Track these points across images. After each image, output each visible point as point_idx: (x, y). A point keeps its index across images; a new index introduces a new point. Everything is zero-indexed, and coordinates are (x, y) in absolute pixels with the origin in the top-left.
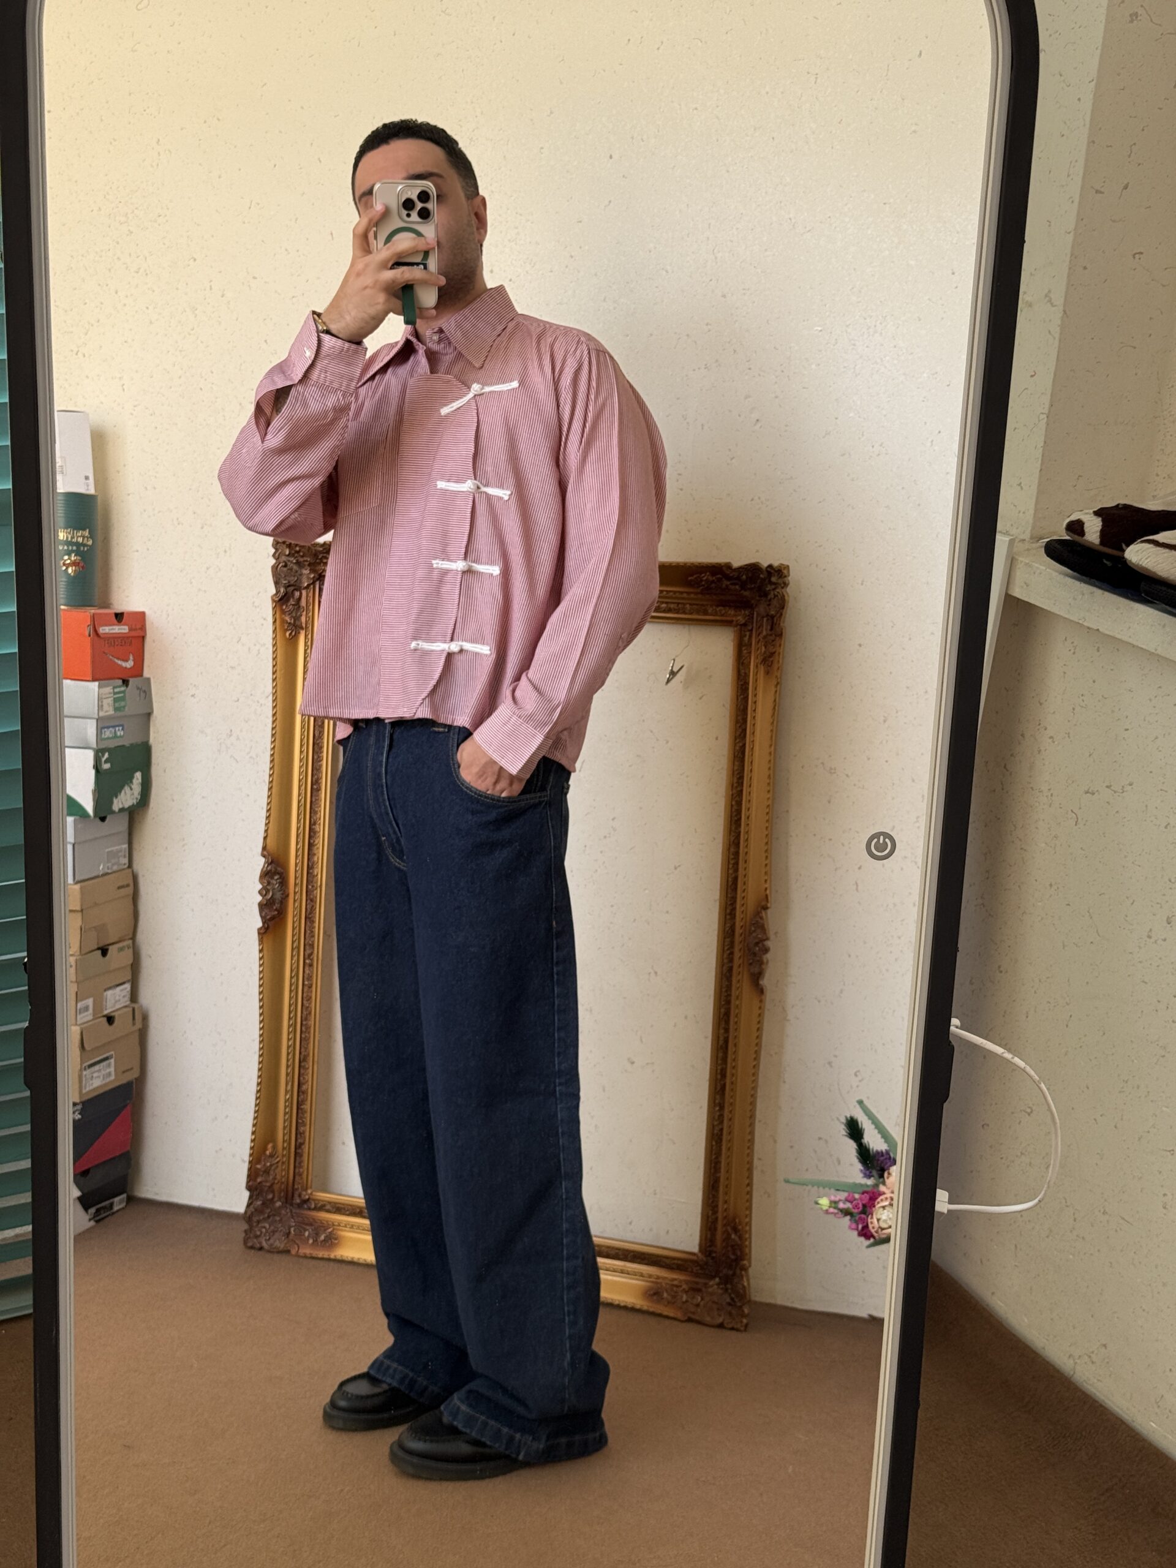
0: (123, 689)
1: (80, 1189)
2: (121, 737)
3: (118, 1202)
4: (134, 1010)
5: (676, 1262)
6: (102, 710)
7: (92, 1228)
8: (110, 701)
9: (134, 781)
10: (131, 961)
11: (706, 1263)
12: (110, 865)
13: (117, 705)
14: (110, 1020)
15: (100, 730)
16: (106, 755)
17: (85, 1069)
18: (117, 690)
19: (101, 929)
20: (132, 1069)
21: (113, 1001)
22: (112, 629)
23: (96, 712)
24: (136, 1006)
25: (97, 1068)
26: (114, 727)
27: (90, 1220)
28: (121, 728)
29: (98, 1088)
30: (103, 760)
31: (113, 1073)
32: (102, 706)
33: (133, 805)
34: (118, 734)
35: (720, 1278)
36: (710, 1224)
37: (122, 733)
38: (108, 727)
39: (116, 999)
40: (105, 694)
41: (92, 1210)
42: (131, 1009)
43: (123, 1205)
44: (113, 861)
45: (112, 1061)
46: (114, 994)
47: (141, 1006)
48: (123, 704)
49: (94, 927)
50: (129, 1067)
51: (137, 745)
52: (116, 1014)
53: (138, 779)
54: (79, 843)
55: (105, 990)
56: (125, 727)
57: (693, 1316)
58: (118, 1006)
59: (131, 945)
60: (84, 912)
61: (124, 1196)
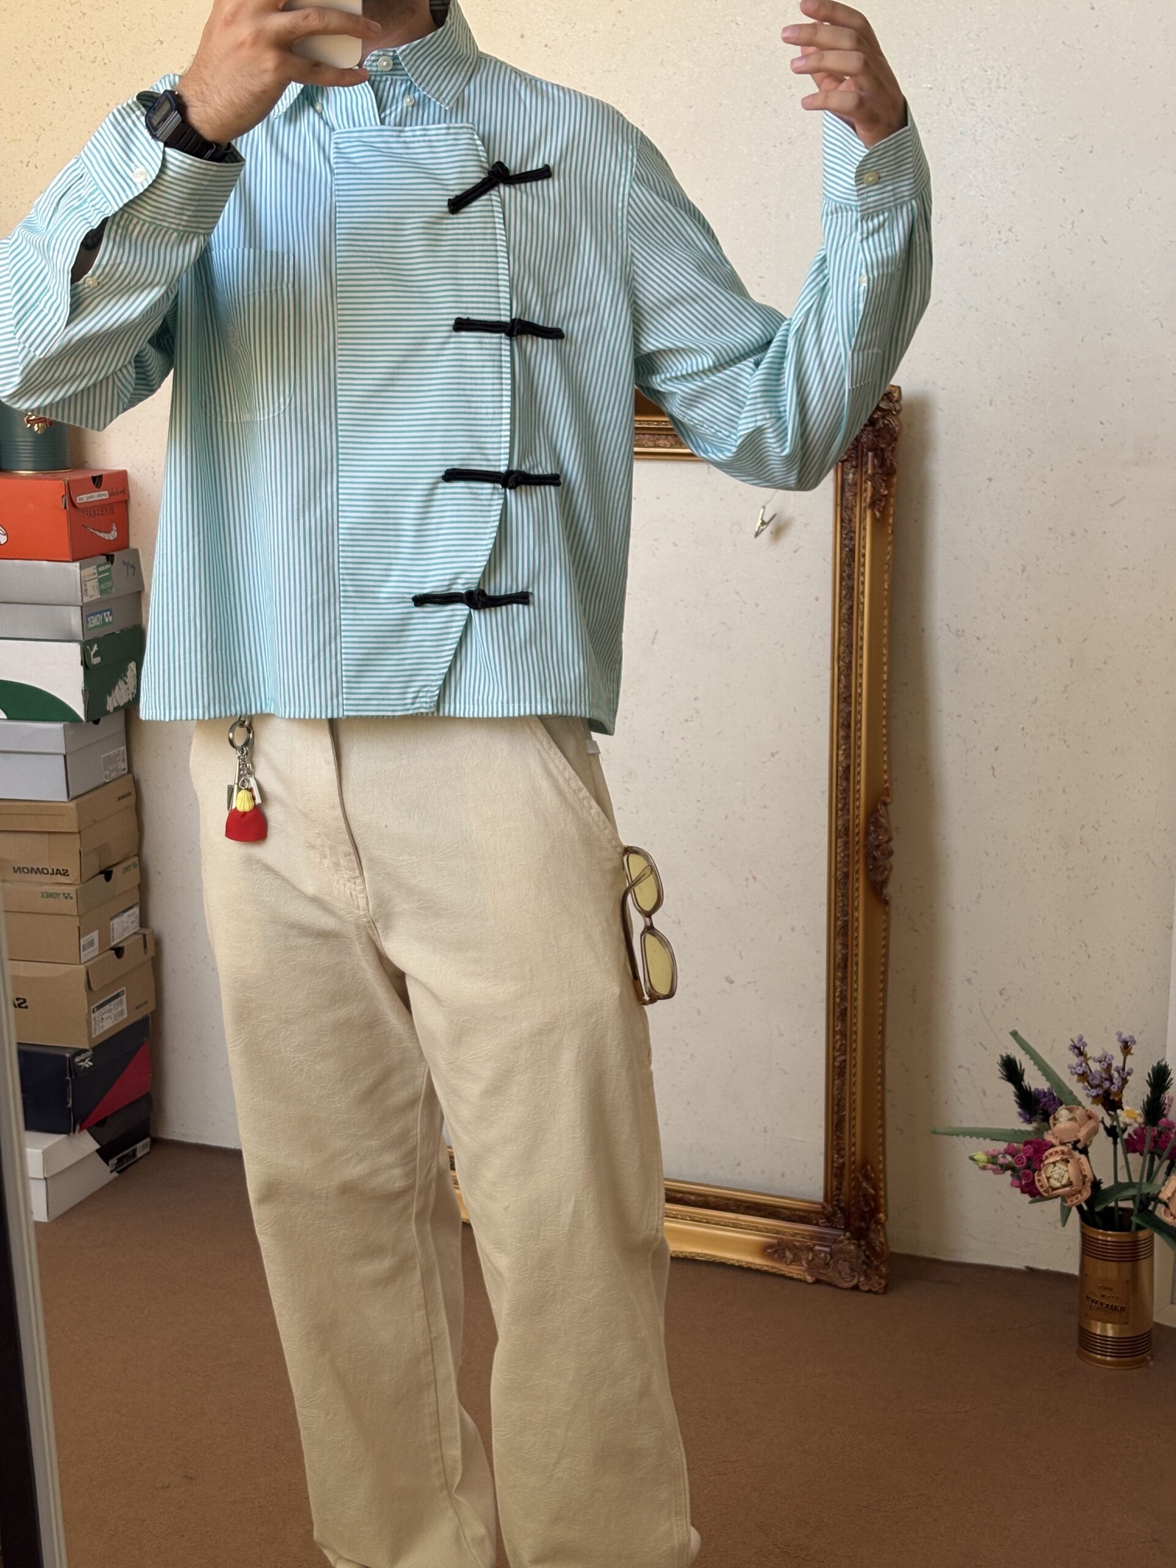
0: (107, 567)
1: (98, 1142)
2: (109, 623)
3: (142, 1148)
4: (144, 936)
5: (797, 1213)
6: (86, 594)
7: (114, 1181)
8: (95, 583)
9: (128, 673)
10: (138, 881)
11: (834, 1214)
12: (107, 773)
13: (103, 586)
14: (119, 951)
15: (84, 619)
16: (95, 648)
17: (93, 1009)
18: (101, 569)
19: (103, 849)
20: (146, 1003)
21: (120, 930)
22: (91, 497)
23: (79, 597)
24: (146, 931)
25: (107, 1007)
26: (100, 613)
27: (111, 1172)
28: (108, 613)
29: (108, 1030)
30: (90, 653)
31: (127, 1012)
32: (85, 589)
33: (129, 701)
34: (107, 621)
35: (851, 1232)
36: (835, 1170)
37: (111, 618)
38: (94, 614)
39: (124, 926)
40: (88, 575)
41: (114, 1161)
43: (147, 1150)
44: (111, 768)
45: (124, 997)
46: (121, 921)
47: (153, 932)
48: (109, 584)
49: (95, 849)
50: (145, 1000)
51: (129, 631)
52: (124, 944)
53: (132, 671)
54: (69, 751)
55: (111, 919)
56: (114, 611)
57: (821, 1278)
58: (125, 936)
59: (137, 863)
60: (82, 832)
61: (149, 1140)
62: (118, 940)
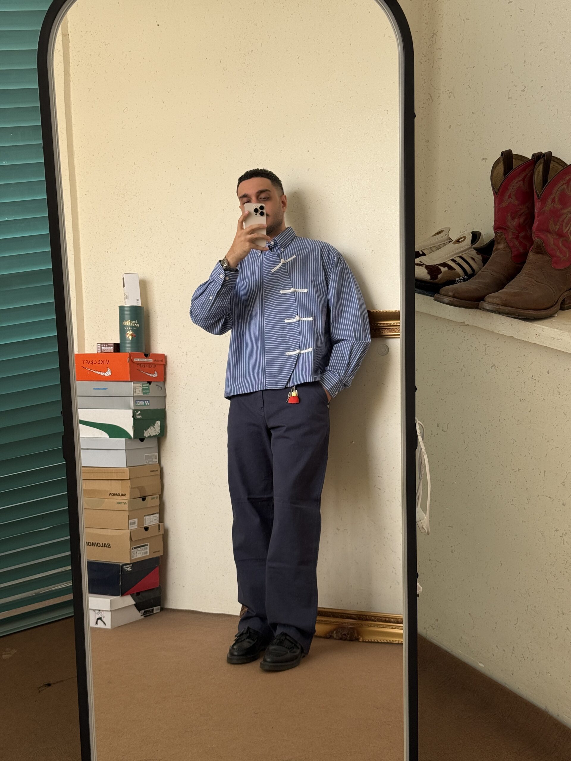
0: (148, 385)
1: (135, 601)
2: (147, 405)
3: (156, 609)
4: (159, 525)
6: (136, 393)
7: (142, 619)
8: (141, 389)
9: (156, 424)
10: (159, 503)
12: (147, 461)
13: (144, 391)
14: (146, 529)
15: (135, 402)
16: (139, 412)
17: (133, 549)
18: (144, 385)
19: (141, 489)
20: (159, 551)
21: (149, 522)
22: (141, 360)
23: (133, 393)
24: (161, 523)
25: (139, 549)
26: (143, 401)
27: (141, 615)
28: (148, 402)
29: (141, 558)
30: (137, 414)
31: (148, 552)
32: (136, 391)
33: (156, 435)
34: (146, 404)
37: (148, 404)
38: (140, 401)
39: (151, 520)
40: (137, 387)
41: (143, 611)
42: (158, 525)
43: (159, 611)
44: (149, 460)
45: (148, 547)
46: (150, 518)
47: (164, 525)
48: (148, 391)
49: (138, 487)
50: (158, 550)
51: (157, 410)
52: (149, 527)
53: (158, 424)
54: (128, 450)
55: (144, 516)
56: (150, 401)
58: (151, 524)
59: (159, 497)
60: (131, 480)
61: (159, 607)
62: (148, 525)
